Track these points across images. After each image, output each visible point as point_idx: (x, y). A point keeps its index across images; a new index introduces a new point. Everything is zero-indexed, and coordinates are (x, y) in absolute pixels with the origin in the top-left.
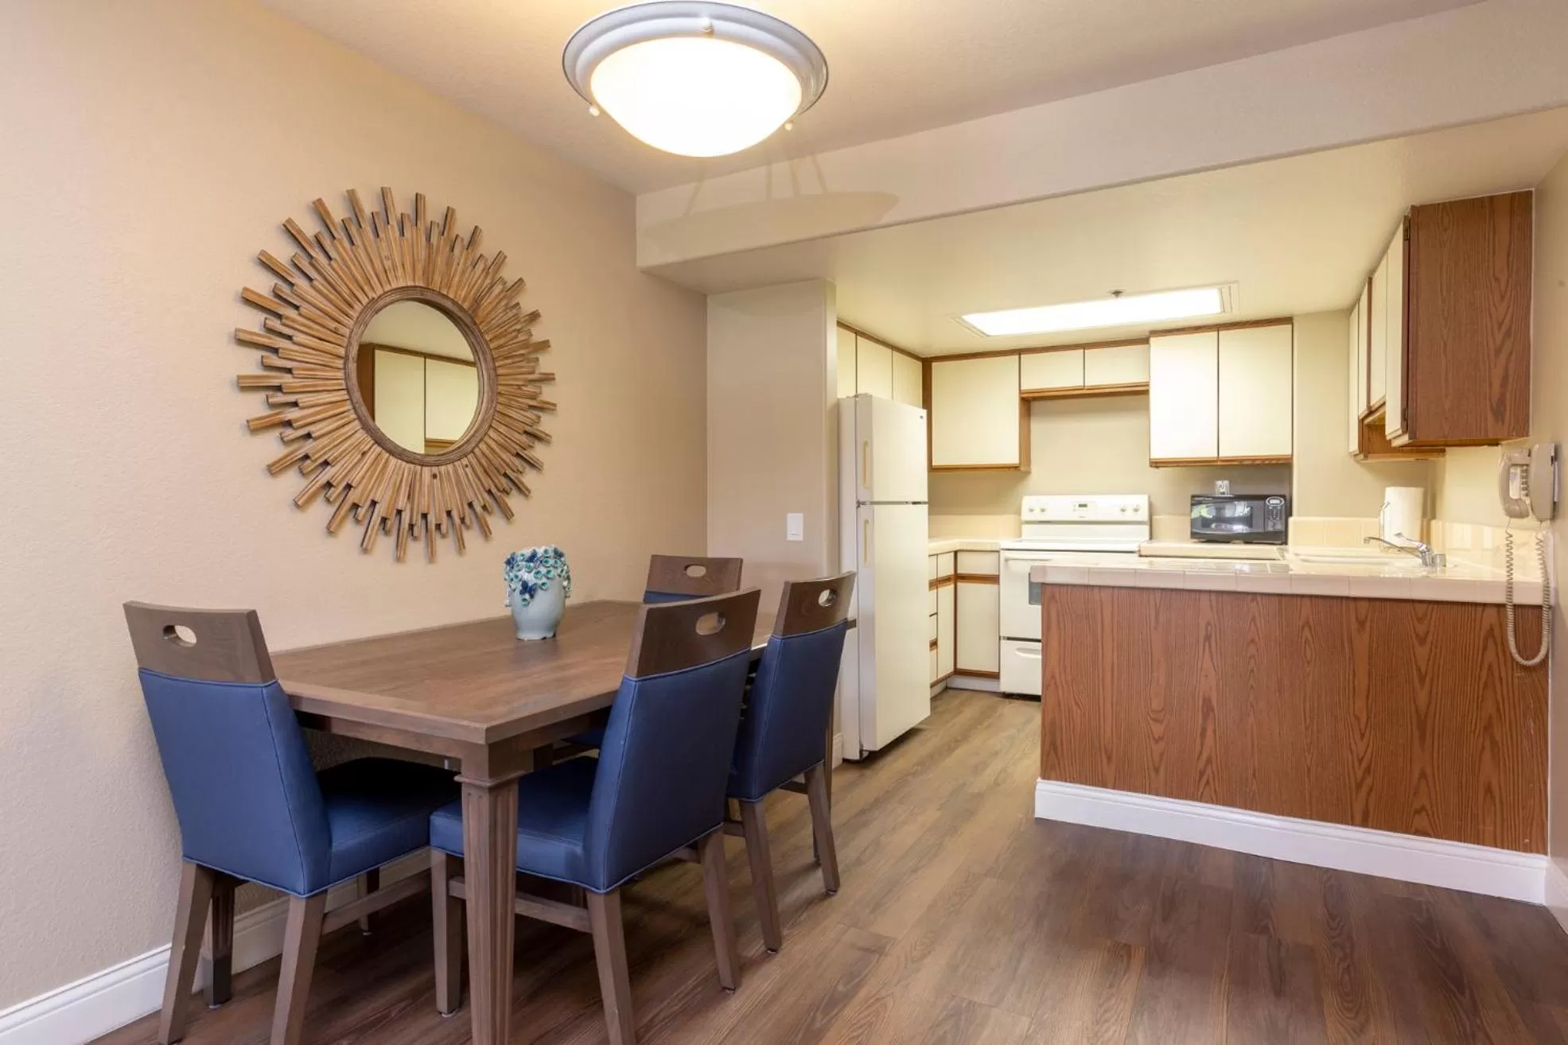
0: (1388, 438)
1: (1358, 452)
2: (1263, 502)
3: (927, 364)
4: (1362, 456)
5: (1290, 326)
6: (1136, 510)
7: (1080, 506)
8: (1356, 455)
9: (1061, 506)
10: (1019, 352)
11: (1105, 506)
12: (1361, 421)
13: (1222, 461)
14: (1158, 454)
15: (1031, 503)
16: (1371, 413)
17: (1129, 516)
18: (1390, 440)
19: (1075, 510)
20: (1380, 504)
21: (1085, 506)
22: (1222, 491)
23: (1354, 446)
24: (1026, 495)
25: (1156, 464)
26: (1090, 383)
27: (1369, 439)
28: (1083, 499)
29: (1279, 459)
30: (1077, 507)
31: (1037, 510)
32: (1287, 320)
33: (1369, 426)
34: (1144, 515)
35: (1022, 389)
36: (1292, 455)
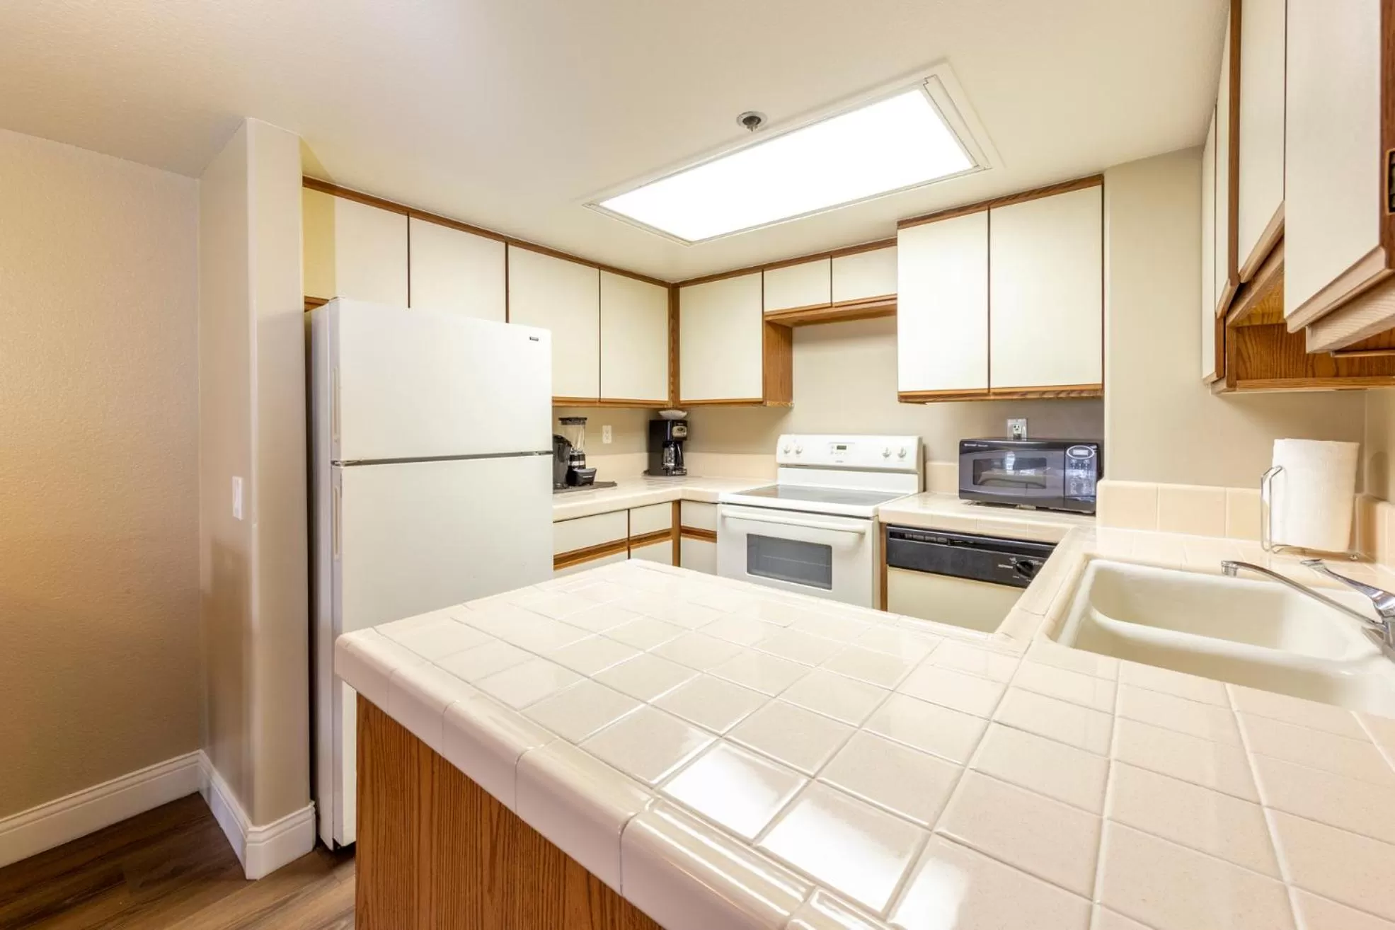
0: (1292, 327)
1: (1215, 378)
2: (1062, 453)
3: (674, 290)
4: (1223, 385)
5: (1099, 187)
6: (902, 456)
7: (839, 448)
8: (1214, 383)
9: (817, 447)
10: (762, 268)
11: (866, 449)
12: (1222, 319)
13: (995, 394)
14: (906, 386)
15: (788, 443)
16: (1240, 290)
17: (894, 462)
18: (1301, 334)
19: (832, 453)
20: (1262, 473)
21: (844, 448)
22: (1015, 432)
23: (1209, 368)
24: (784, 433)
25: (906, 398)
26: (837, 299)
27: (1239, 352)
28: (841, 440)
29: (1082, 391)
30: (835, 450)
31: (792, 453)
32: (1096, 179)
33: (1239, 329)
34: (911, 462)
35: (765, 310)
36: (1103, 384)
